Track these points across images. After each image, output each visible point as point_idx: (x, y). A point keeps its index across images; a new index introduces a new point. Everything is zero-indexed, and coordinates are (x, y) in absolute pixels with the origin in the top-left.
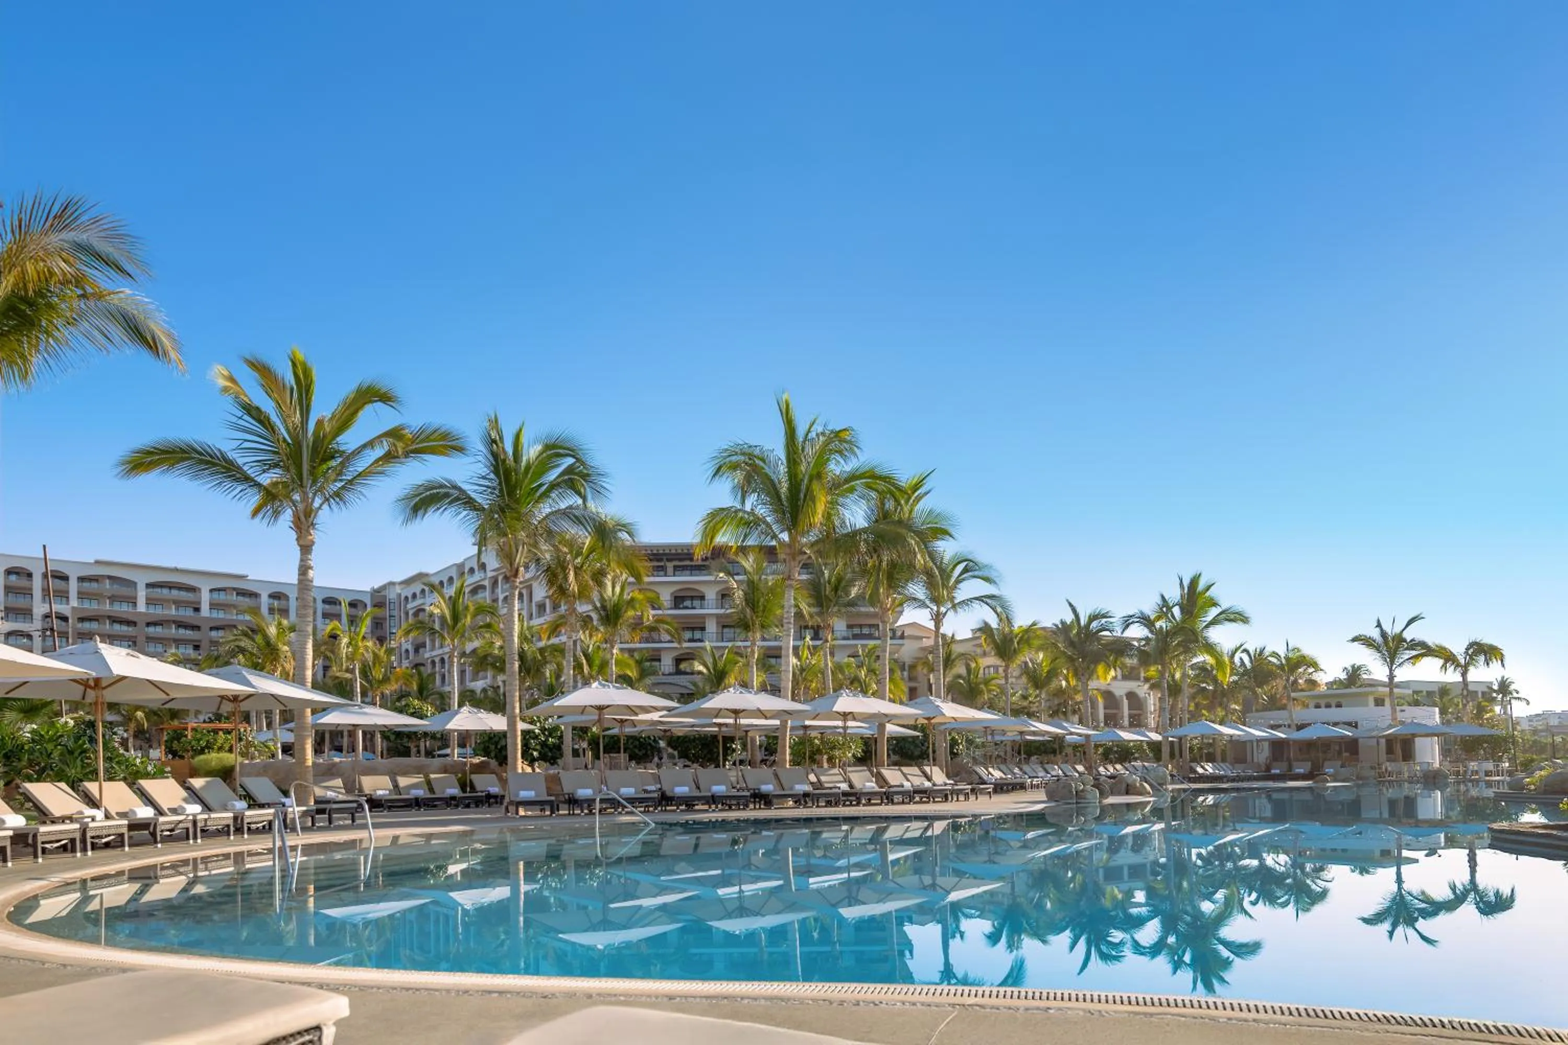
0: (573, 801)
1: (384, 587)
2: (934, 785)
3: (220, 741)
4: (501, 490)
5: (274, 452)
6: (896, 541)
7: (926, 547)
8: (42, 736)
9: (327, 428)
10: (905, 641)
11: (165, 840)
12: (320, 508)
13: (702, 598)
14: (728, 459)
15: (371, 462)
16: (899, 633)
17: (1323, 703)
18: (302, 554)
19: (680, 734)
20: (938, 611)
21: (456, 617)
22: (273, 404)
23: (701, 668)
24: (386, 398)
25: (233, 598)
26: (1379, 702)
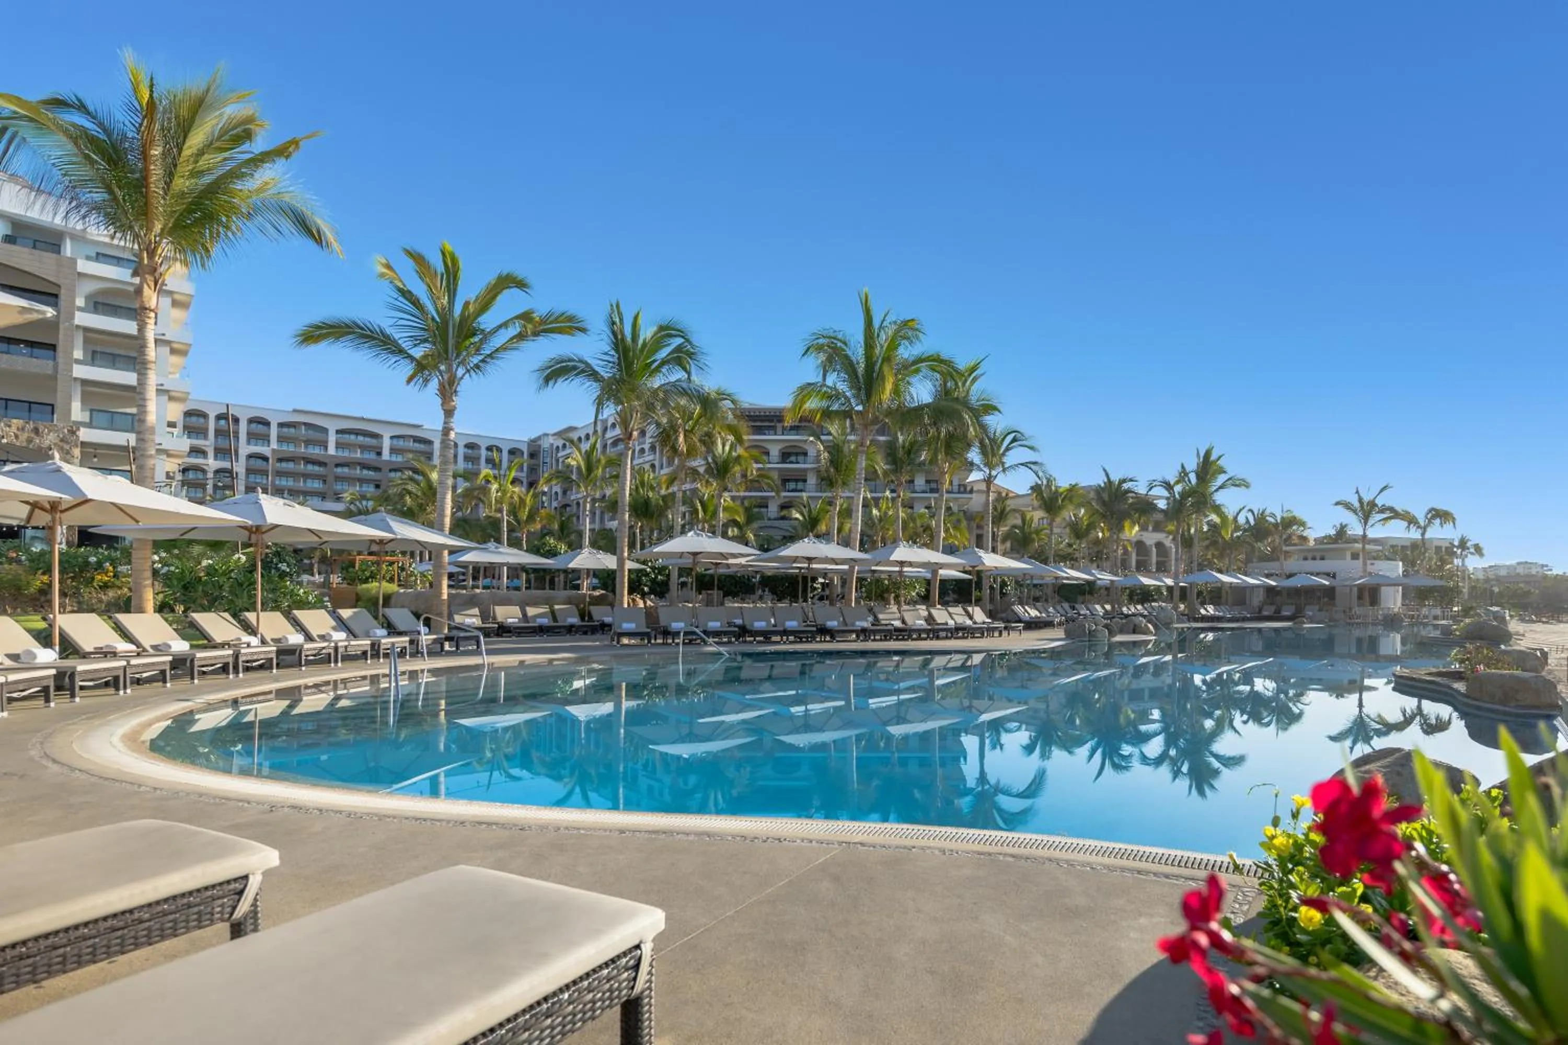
0: (666, 633)
1: (539, 438)
2: (975, 623)
3: (383, 572)
4: (619, 364)
5: (426, 330)
6: (953, 415)
7: (977, 420)
8: (216, 570)
9: (471, 308)
10: (974, 495)
11: (308, 663)
12: (462, 378)
13: (805, 454)
14: (816, 342)
15: (508, 339)
16: (968, 489)
17: (1310, 555)
18: (446, 417)
19: (770, 574)
20: (990, 474)
21: (590, 469)
22: (426, 288)
23: (798, 516)
24: (521, 285)
25: (411, 444)
26: (1355, 556)
